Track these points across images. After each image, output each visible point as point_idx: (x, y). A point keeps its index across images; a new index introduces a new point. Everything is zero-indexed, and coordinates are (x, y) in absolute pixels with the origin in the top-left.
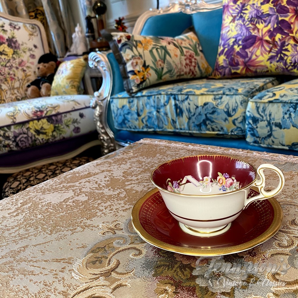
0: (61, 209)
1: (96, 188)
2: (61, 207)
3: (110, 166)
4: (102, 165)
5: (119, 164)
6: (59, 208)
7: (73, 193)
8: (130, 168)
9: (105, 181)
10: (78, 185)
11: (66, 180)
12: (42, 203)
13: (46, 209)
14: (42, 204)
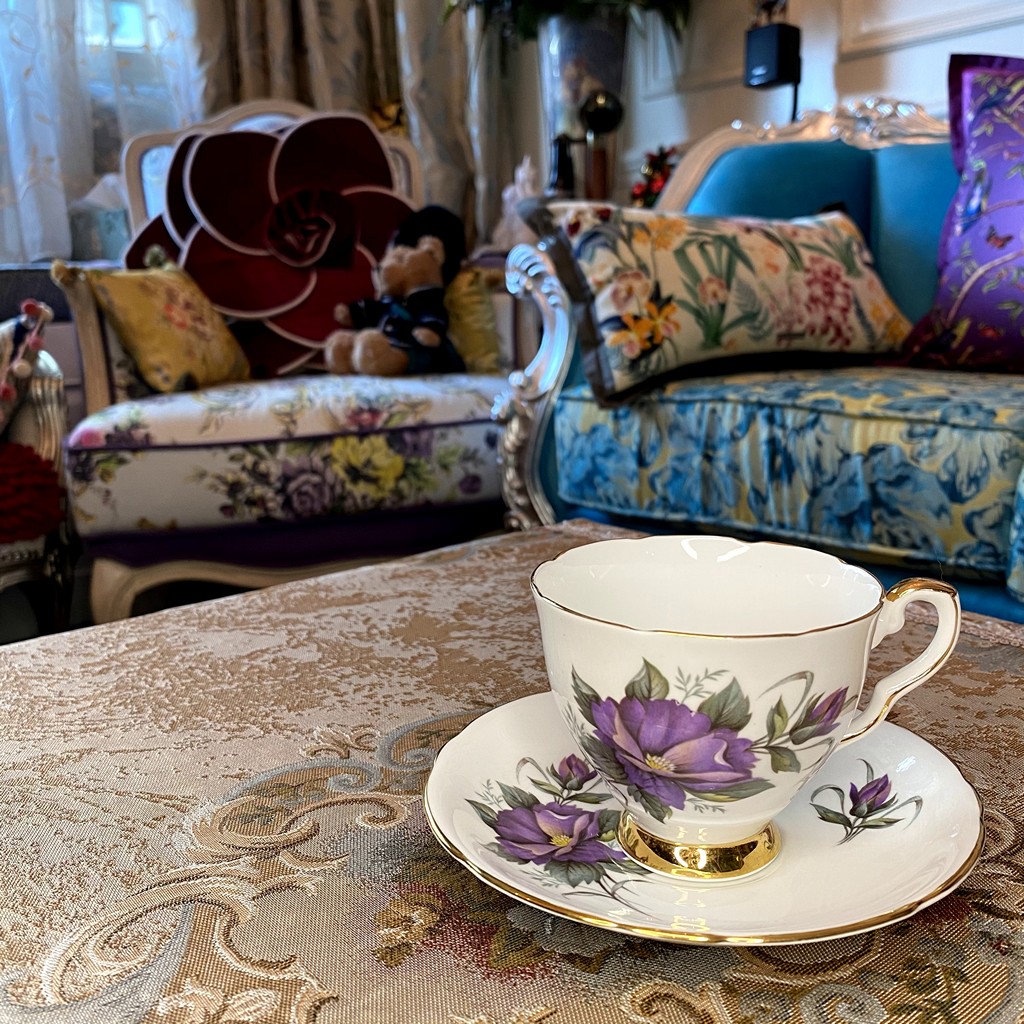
0: (229, 674)
1: (358, 634)
2: (233, 670)
3: (431, 584)
4: (407, 580)
5: (459, 582)
6: (226, 671)
7: (287, 638)
8: (487, 595)
9: (394, 620)
10: (313, 621)
11: (282, 602)
12: (185, 651)
13: (190, 667)
14: (184, 654)
